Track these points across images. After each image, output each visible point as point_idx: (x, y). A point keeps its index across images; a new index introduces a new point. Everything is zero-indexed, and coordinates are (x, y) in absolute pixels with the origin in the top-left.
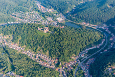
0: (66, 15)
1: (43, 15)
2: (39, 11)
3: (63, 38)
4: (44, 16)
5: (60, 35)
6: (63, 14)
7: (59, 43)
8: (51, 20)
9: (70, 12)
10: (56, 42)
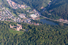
0: (40, 12)
1: (15, 11)
2: (9, 8)
3: (39, 36)
4: (15, 13)
5: (35, 33)
6: (37, 10)
7: (35, 41)
8: (24, 17)
9: (45, 8)
10: (31, 40)
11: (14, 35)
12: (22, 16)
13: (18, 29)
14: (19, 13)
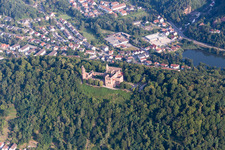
0: (182, 24)
1: (91, 26)
2: (71, 13)
3: (183, 106)
4: (94, 31)
5: (169, 95)
6: (168, 18)
7: (170, 124)
8: (125, 43)
9: (199, 10)
10: (155, 121)
11: (97, 104)
12: (118, 40)
13: (110, 84)
14: (105, 32)
